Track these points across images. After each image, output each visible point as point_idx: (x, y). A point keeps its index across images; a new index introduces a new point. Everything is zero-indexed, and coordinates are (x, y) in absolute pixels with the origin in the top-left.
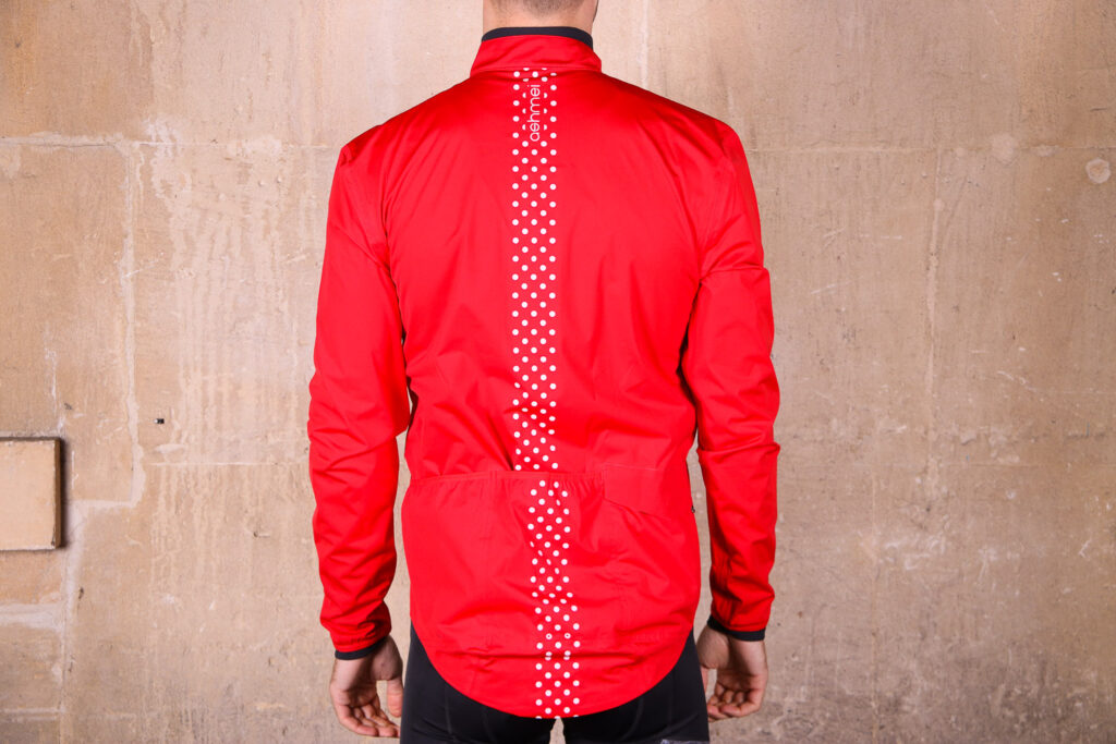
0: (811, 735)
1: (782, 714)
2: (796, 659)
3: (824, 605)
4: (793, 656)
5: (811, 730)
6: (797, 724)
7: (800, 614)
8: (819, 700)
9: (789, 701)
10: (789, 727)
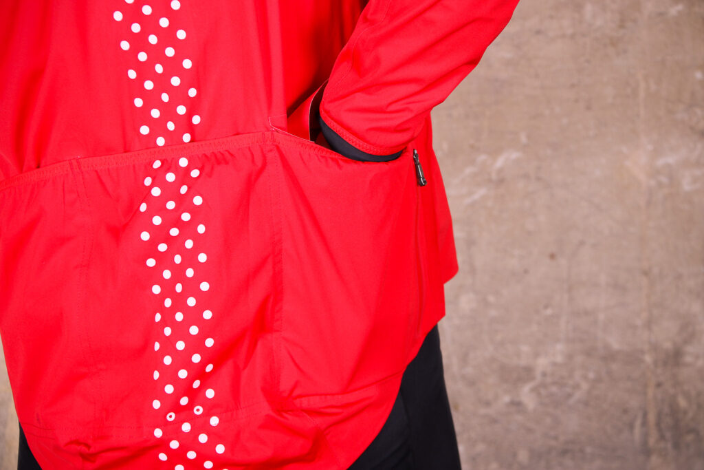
0: (572, 401)
1: (533, 378)
2: (549, 312)
3: (582, 243)
4: (546, 307)
5: (570, 396)
6: (554, 389)
7: (552, 256)
8: (579, 359)
9: (542, 363)
10: (543, 392)
